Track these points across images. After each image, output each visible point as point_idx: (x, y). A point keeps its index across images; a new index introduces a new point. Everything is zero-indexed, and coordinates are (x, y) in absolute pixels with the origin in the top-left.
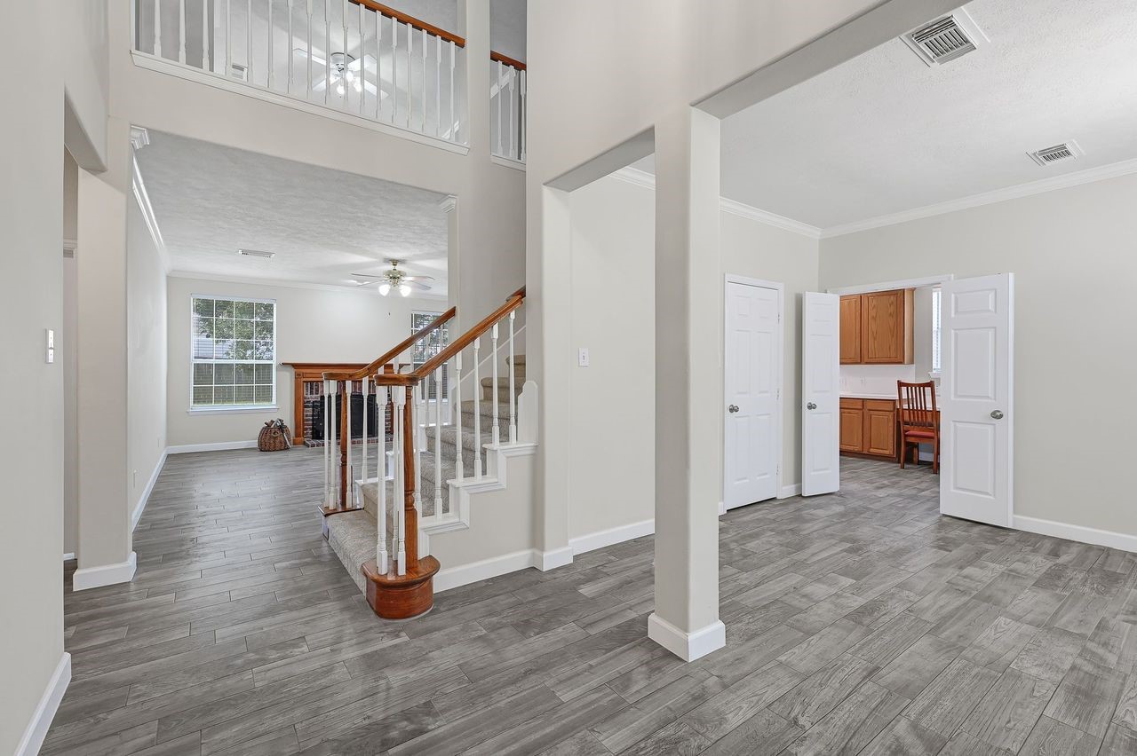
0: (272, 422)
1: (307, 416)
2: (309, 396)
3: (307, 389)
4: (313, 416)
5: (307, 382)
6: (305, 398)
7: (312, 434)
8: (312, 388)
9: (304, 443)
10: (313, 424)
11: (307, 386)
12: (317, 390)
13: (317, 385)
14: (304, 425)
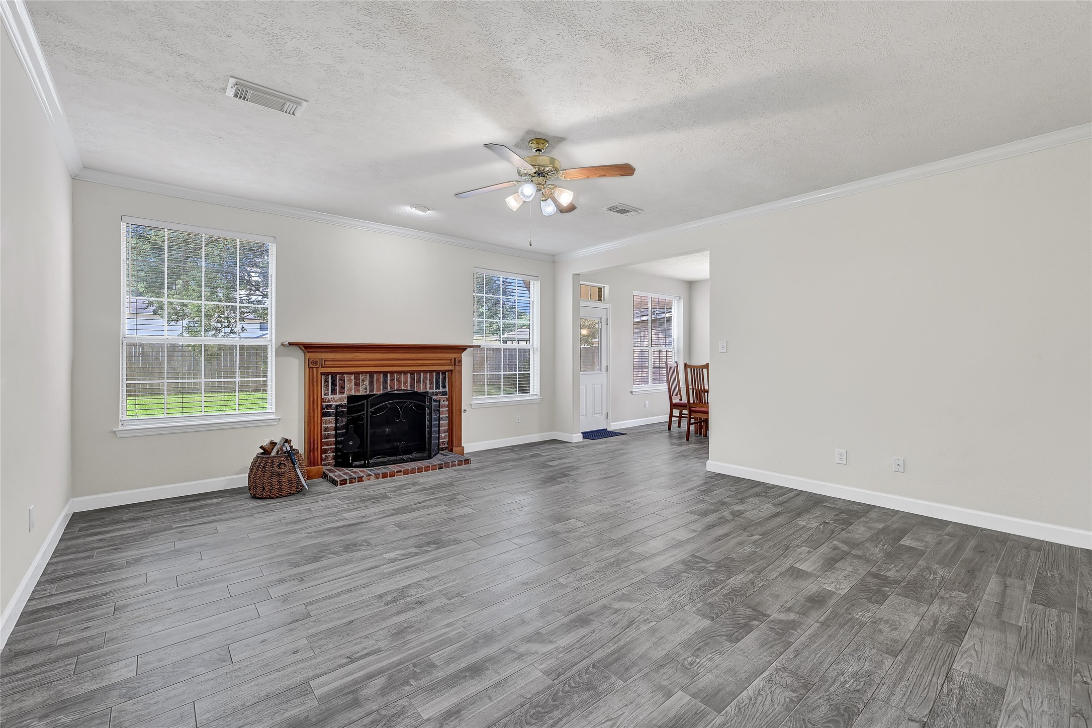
0: (273, 444)
1: (326, 429)
2: (330, 396)
3: (327, 386)
4: (336, 429)
5: (326, 374)
6: (323, 400)
7: (335, 458)
8: (334, 384)
9: (325, 476)
10: (336, 443)
11: (326, 381)
12: (342, 388)
13: (342, 380)
14: (322, 444)
